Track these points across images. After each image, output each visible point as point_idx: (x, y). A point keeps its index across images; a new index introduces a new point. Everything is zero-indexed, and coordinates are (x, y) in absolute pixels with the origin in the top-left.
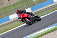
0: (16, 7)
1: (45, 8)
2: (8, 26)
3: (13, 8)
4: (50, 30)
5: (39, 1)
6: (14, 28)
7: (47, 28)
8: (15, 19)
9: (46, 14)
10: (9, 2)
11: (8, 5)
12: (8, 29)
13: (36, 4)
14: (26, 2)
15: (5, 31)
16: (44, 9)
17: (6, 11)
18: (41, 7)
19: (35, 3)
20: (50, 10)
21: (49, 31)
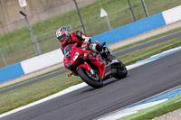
0: (45, 34)
1: (138, 43)
2: (17, 94)
3: (35, 37)
4: (152, 110)
5: (117, 19)
6: (36, 100)
7: (143, 103)
8: (42, 73)
9: (140, 60)
10: (24, 17)
11: (20, 27)
12: (18, 103)
13: (107, 29)
14: (77, 20)
15: (9, 110)
16: (132, 45)
17: (11, 45)
18: (124, 38)
19: (106, 24)
20: (152, 47)
21: (149, 113)
